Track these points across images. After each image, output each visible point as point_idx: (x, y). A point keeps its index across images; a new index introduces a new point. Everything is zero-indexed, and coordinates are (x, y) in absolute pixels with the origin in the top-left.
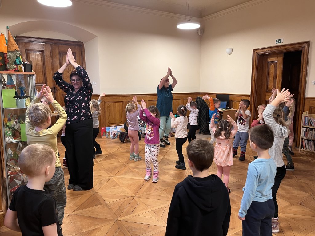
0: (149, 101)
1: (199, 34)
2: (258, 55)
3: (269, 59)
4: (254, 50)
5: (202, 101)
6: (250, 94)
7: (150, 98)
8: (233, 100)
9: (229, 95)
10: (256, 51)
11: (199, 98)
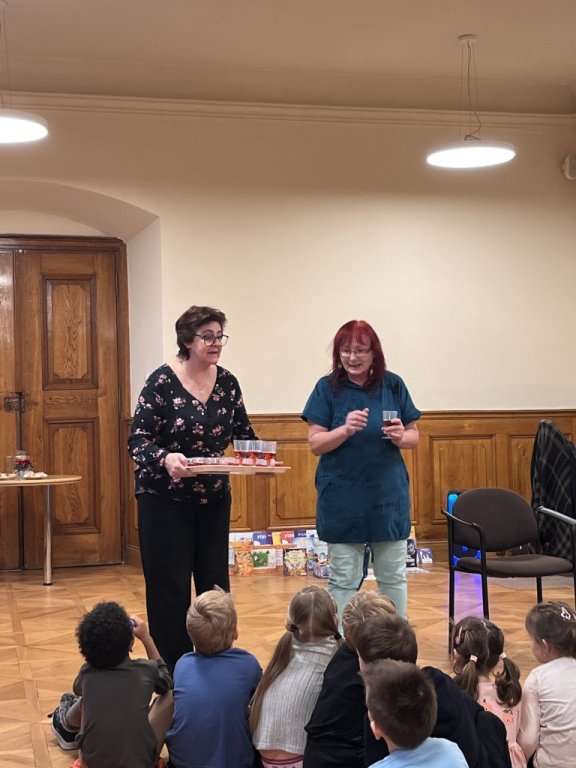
11: (544, 423)
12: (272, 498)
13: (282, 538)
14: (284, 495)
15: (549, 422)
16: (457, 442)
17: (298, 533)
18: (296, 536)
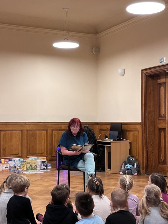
0: (28, 130)
1: (94, 53)
2: (146, 75)
3: (158, 80)
4: (142, 70)
5: (88, 130)
6: (140, 121)
7: (29, 127)
8: (127, 129)
9: (122, 124)
10: (145, 72)
11: (86, 126)
12: (2, 148)
13: (5, 161)
14: (5, 148)
15: (87, 126)
16: (60, 131)
17: (10, 159)
18: (9, 160)
